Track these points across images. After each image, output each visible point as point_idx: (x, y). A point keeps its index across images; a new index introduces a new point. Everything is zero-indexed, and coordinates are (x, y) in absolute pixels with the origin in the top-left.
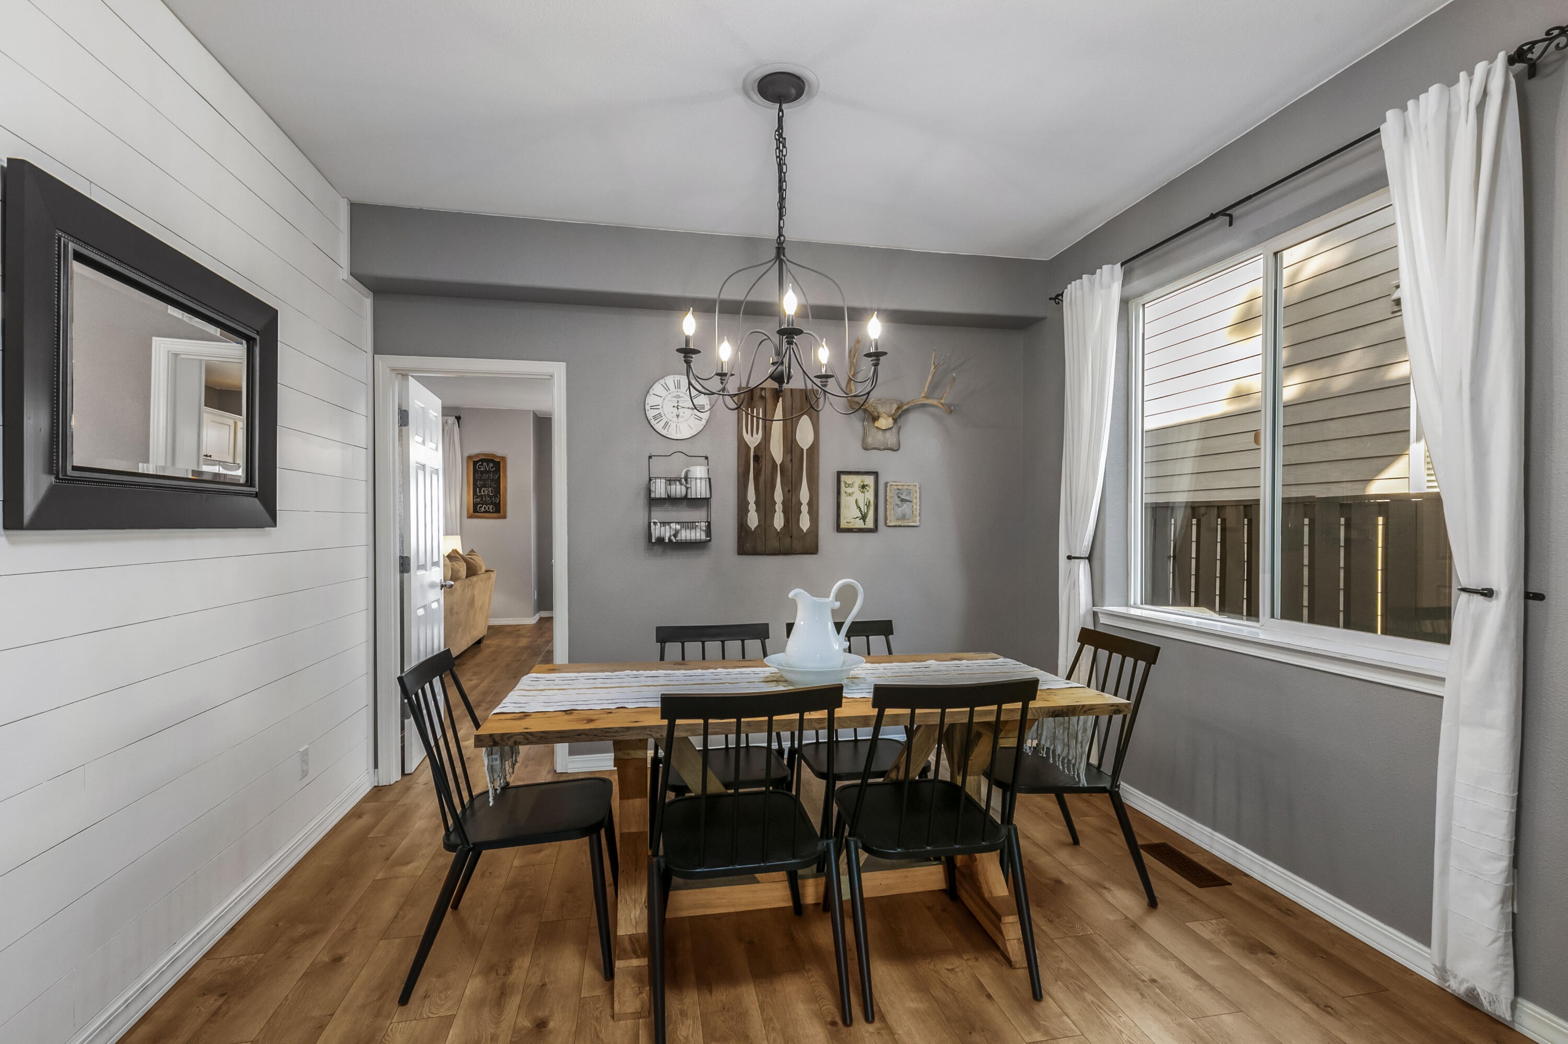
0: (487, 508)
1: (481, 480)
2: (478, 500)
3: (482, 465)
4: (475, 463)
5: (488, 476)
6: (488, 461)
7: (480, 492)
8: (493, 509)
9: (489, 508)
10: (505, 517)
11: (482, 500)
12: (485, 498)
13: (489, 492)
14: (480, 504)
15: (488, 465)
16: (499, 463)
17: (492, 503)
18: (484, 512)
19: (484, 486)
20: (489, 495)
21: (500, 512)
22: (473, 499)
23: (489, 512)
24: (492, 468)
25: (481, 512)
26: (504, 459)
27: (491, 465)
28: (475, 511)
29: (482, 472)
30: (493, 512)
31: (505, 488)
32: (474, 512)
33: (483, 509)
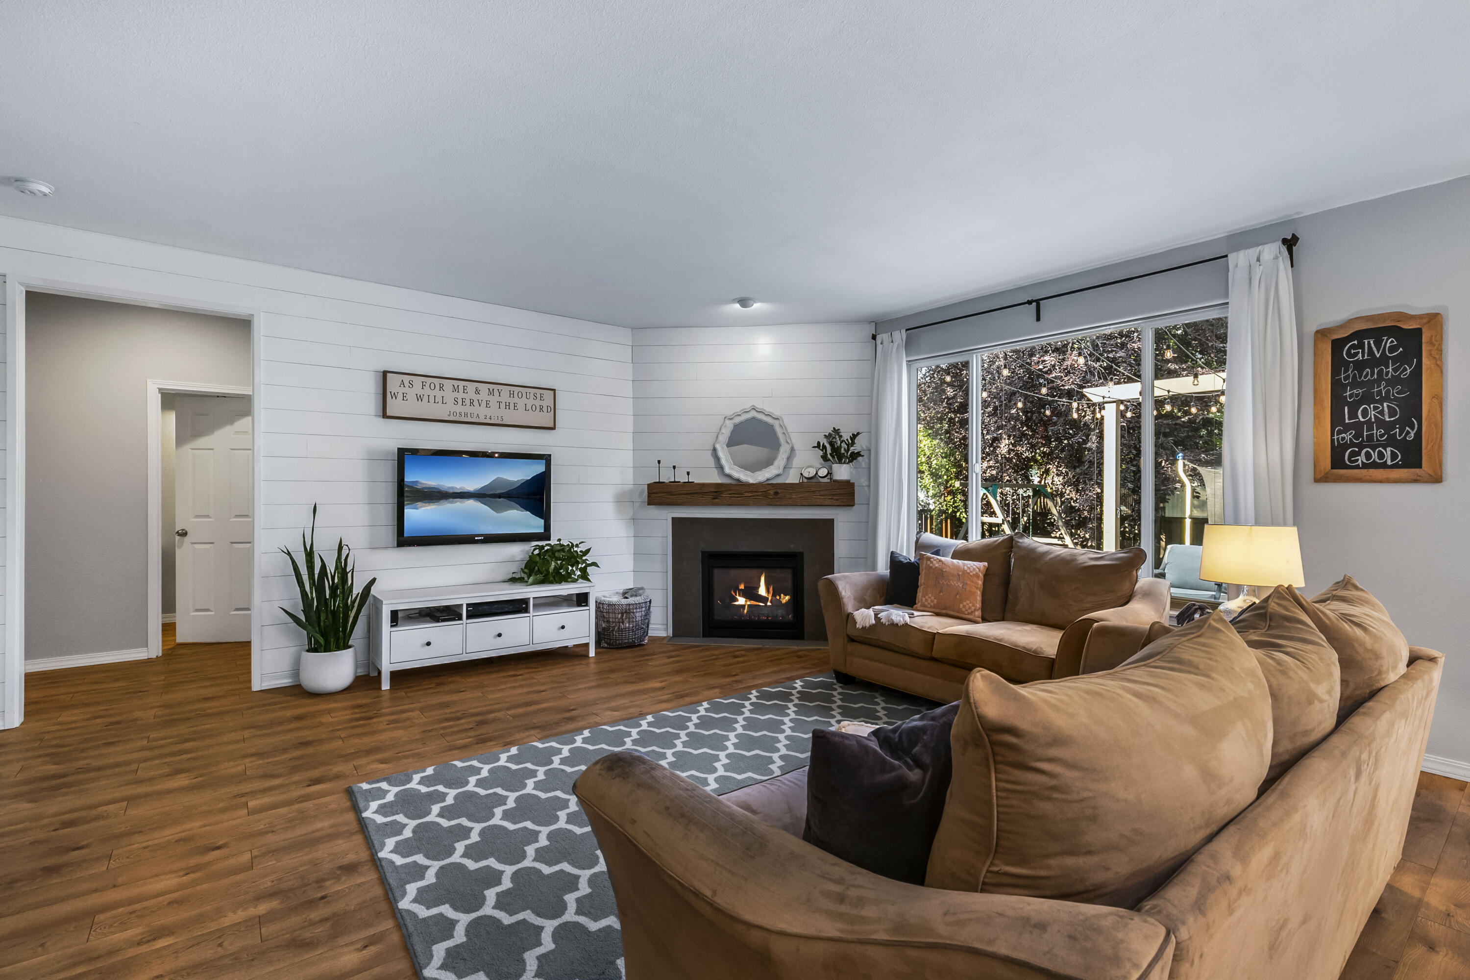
0: (1375, 456)
1: (1355, 384)
2: (1348, 436)
3: (1361, 346)
4: (1337, 345)
5: (1380, 373)
6: (1377, 334)
7: (1353, 415)
8: (1394, 456)
9: (1381, 456)
10: (1437, 479)
11: (1359, 436)
12: (1370, 429)
13: (1382, 413)
14: (1353, 445)
15: (1378, 344)
16: (1418, 332)
17: (1391, 441)
18: (1365, 466)
19: (1367, 398)
20: (1381, 423)
21: (1419, 466)
22: (1332, 435)
23: (1384, 466)
24: (1392, 349)
25: (1357, 467)
26: (1434, 319)
27: (1389, 342)
28: (1337, 462)
29: (1360, 366)
30: (1397, 467)
31: (1439, 399)
32: (1333, 467)
33: (1362, 459)
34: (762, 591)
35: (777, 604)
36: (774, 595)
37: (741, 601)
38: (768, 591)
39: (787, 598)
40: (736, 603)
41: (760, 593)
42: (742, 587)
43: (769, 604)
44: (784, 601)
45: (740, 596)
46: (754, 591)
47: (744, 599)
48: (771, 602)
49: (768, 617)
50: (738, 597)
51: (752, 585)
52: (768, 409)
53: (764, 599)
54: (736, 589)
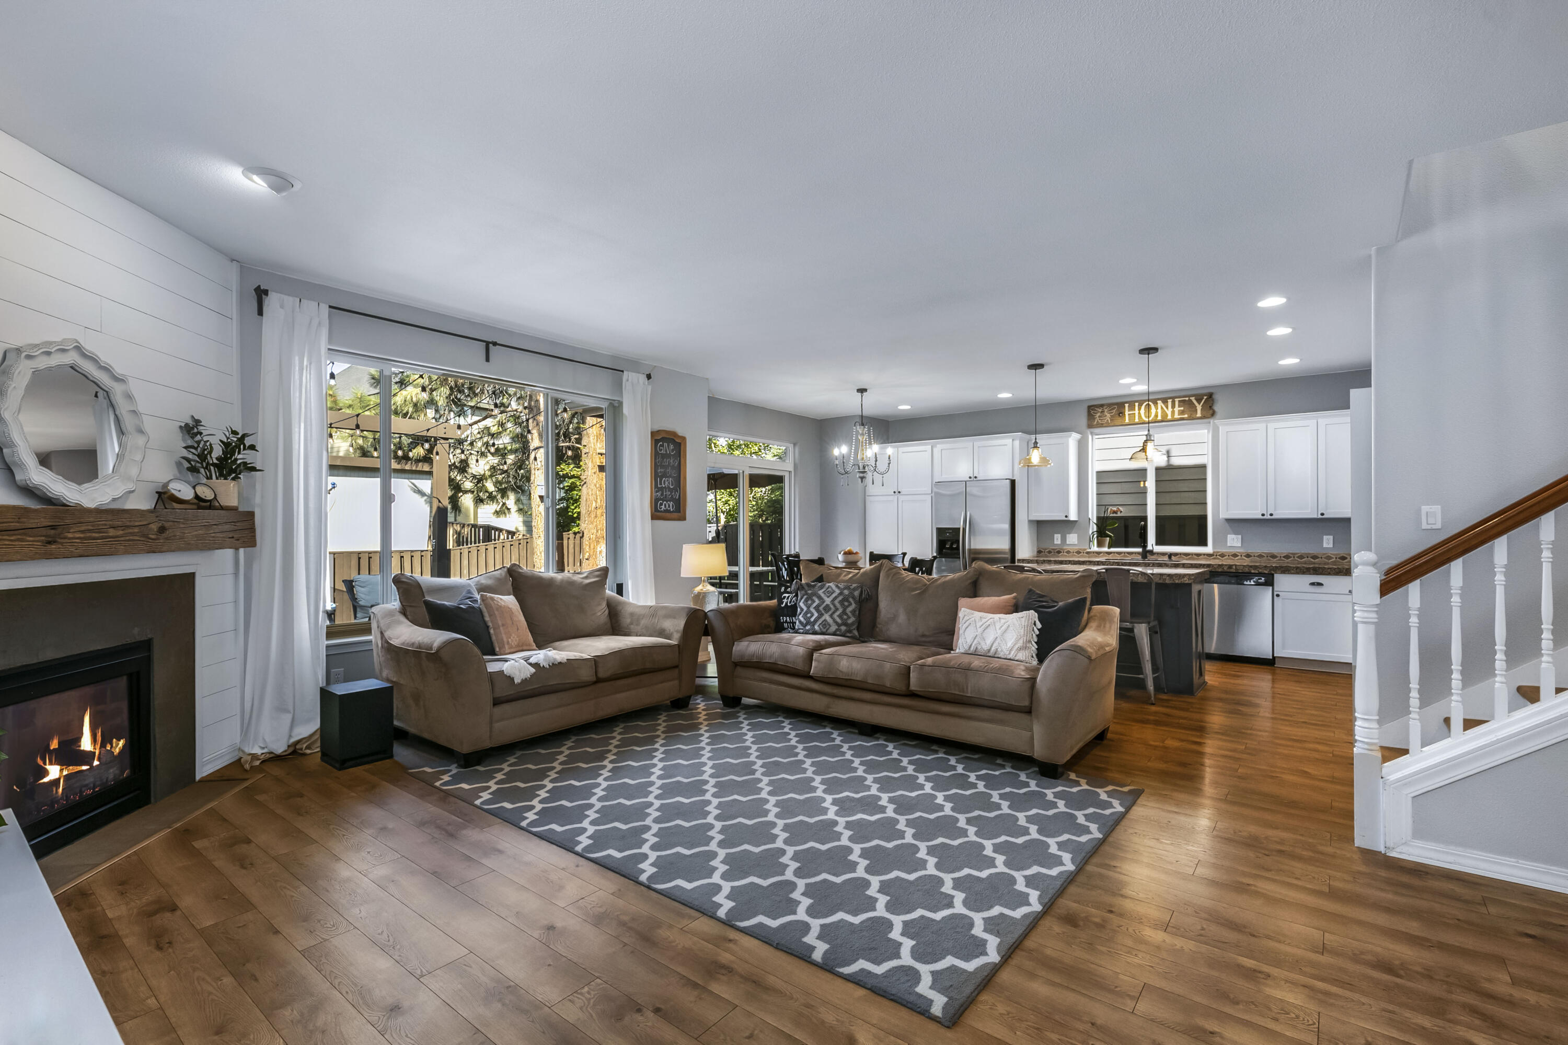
0: (667, 506)
1: (662, 467)
2: (659, 494)
3: (664, 444)
4: (657, 441)
5: (669, 462)
6: (669, 441)
7: (661, 484)
8: (675, 508)
9: (669, 506)
10: (684, 519)
11: (662, 494)
12: (666, 491)
13: (670, 482)
14: (661, 499)
15: (668, 446)
16: (681, 443)
17: (672, 499)
18: (664, 511)
19: (664, 475)
20: (669, 488)
21: (681, 512)
22: (654, 493)
23: (670, 512)
24: (673, 450)
26: (683, 438)
27: (672, 446)
28: (656, 508)
29: (663, 457)
30: (673, 512)
31: (685, 480)
32: (655, 512)
33: (663, 508)
34: (86, 744)
35: (108, 760)
36: (103, 745)
37: (54, 772)
38: (94, 740)
39: (121, 743)
40: (46, 780)
41: (82, 748)
42: (54, 745)
43: (96, 763)
44: (117, 751)
45: (51, 764)
46: (74, 747)
47: (57, 768)
48: (99, 759)
49: (94, 788)
50: (48, 767)
51: (70, 737)
52: (104, 358)
53: (87, 757)
54: (45, 751)
